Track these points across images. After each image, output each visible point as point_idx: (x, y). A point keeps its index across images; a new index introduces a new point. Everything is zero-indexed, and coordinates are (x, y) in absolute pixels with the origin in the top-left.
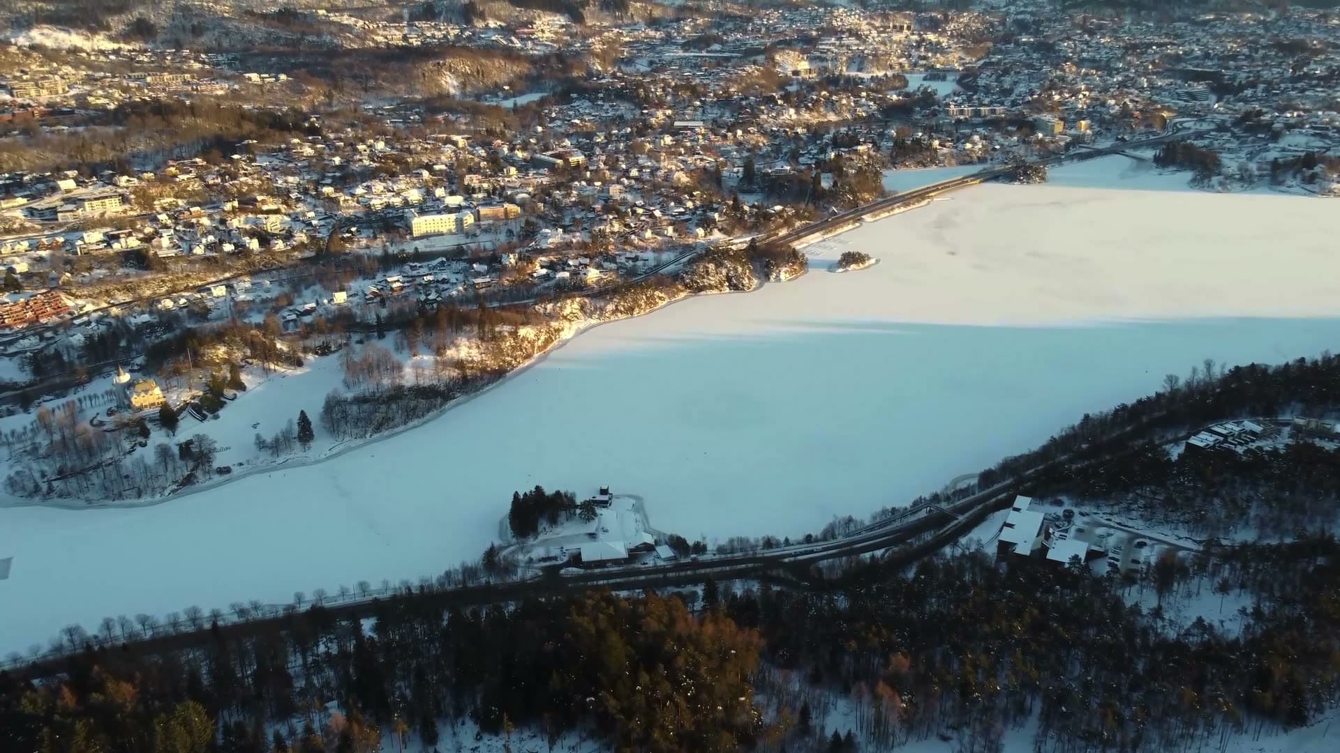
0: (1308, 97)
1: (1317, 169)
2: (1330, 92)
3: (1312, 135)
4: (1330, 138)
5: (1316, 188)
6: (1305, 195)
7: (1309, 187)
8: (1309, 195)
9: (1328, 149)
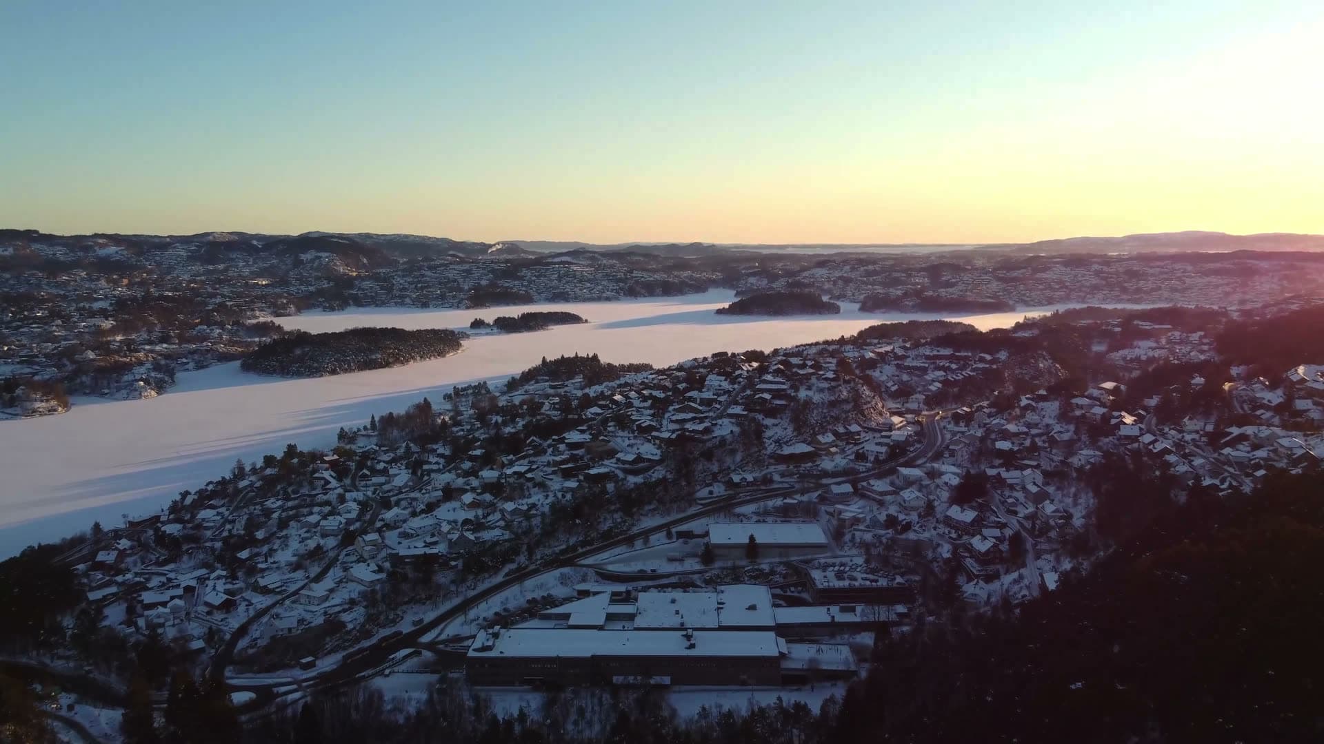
0: (22, 334)
1: (18, 392)
2: (46, 327)
3: (18, 363)
4: (38, 364)
5: (18, 411)
6: (7, 419)
7: (9, 411)
8: (11, 419)
9: (35, 374)
